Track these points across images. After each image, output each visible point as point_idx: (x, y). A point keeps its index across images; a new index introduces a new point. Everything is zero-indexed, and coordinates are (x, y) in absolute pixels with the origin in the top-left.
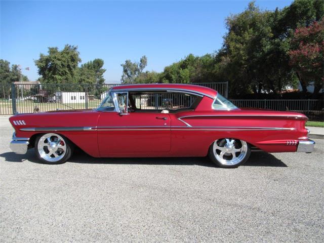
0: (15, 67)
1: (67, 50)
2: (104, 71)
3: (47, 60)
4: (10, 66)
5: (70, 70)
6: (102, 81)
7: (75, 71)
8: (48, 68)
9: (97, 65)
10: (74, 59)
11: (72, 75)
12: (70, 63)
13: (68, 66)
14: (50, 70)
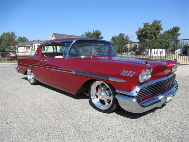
0: (127, 37)
1: (154, 23)
2: (180, 34)
3: (142, 31)
4: (125, 36)
5: (155, 35)
6: (177, 42)
7: (158, 36)
8: (142, 35)
9: (175, 31)
10: (158, 29)
11: (156, 38)
12: (156, 32)
13: (154, 33)
14: (143, 36)
